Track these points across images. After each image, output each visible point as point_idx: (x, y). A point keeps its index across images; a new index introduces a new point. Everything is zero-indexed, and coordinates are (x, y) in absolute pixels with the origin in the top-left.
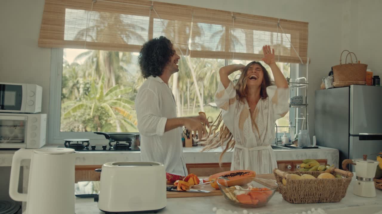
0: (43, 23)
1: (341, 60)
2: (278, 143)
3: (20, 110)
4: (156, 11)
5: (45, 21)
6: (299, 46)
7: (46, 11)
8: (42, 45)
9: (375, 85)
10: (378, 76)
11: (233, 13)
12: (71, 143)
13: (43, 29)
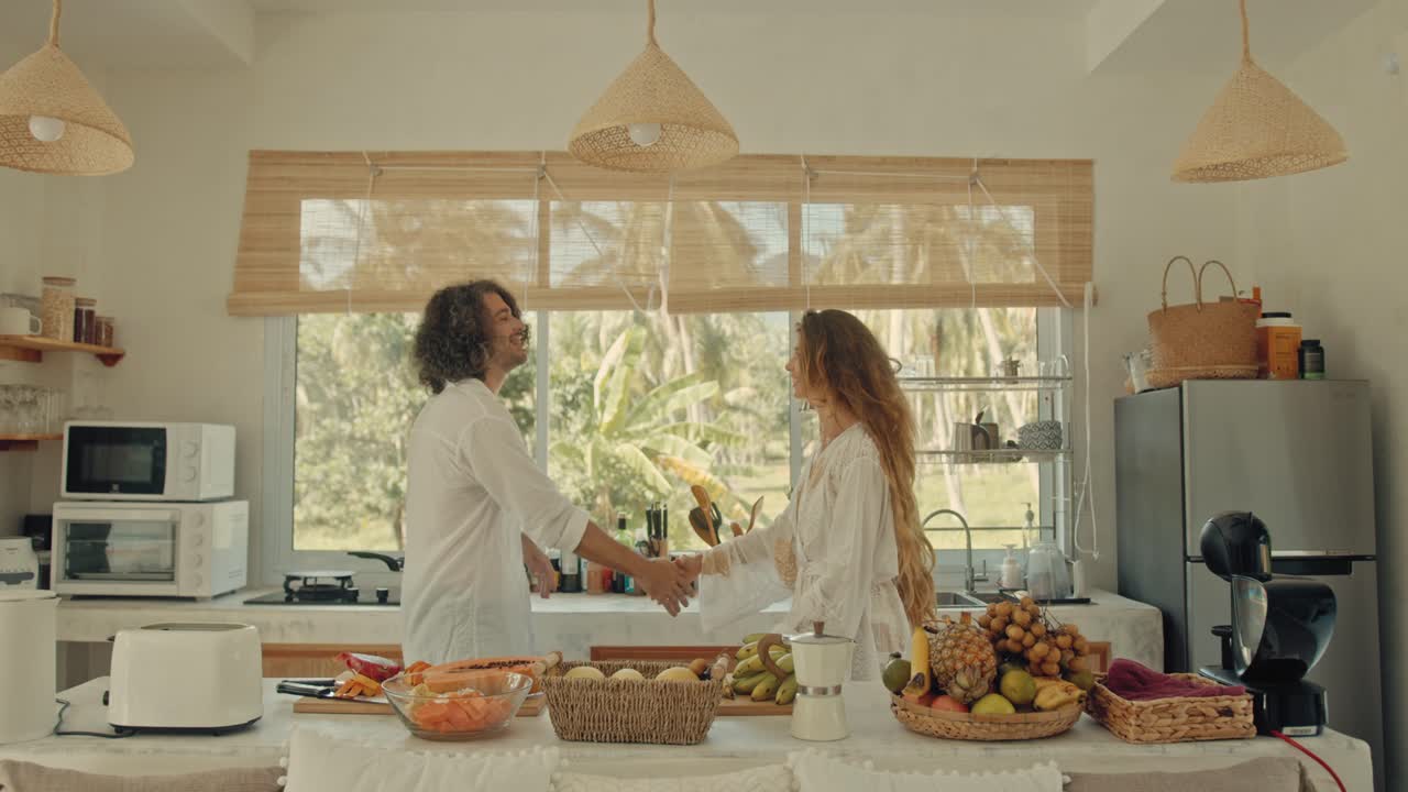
0: (244, 249)
1: (1164, 294)
2: (976, 584)
3: (161, 491)
4: (553, 179)
5: (248, 243)
6: (1061, 245)
7: (249, 215)
8: (237, 308)
9: (1303, 377)
10: (1317, 342)
11: (807, 158)
12: (310, 582)
13: (242, 266)
